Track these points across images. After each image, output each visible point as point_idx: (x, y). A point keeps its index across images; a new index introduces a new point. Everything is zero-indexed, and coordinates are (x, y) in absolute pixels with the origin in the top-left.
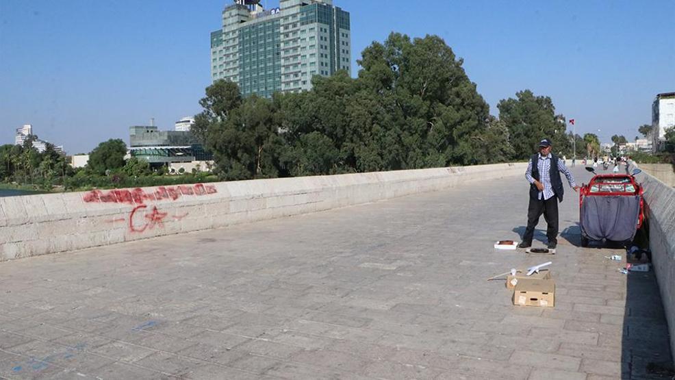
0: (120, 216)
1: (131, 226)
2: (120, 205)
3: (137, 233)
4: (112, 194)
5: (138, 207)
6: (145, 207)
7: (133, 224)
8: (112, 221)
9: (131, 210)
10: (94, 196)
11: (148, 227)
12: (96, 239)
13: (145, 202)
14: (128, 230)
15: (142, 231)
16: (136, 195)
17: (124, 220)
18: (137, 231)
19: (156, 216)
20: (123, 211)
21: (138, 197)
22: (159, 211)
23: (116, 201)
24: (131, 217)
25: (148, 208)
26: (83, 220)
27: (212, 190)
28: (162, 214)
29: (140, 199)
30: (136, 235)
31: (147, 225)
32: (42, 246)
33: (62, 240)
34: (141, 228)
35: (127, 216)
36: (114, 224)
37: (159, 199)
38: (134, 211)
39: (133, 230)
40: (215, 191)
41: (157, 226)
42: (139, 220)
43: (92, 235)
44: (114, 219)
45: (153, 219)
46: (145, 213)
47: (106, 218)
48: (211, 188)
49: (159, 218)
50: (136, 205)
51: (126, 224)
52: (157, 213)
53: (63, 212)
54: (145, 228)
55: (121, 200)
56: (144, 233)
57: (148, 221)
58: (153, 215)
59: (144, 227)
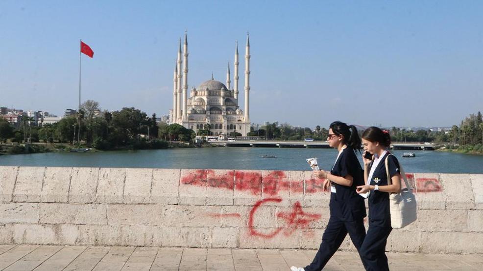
0: (233, 210)
1: (251, 227)
2: (238, 194)
3: (261, 239)
4: (230, 176)
5: (266, 200)
6: (279, 200)
7: (255, 224)
8: (218, 215)
9: (253, 203)
10: (201, 177)
11: (281, 232)
12: (190, 236)
13: (282, 193)
14: (244, 232)
15: (270, 237)
16: (270, 182)
17: (238, 215)
18: (260, 235)
19: (299, 216)
20: (238, 203)
21: (272, 185)
22: (304, 210)
23: (231, 188)
24: (252, 212)
25: (285, 203)
26: (172, 208)
27: (431, 186)
28: (310, 216)
29: (275, 188)
30: (259, 242)
31: (280, 229)
32: (111, 235)
33: (138, 231)
34: (268, 232)
35: (244, 211)
36: (222, 220)
37: (312, 191)
38: (257, 205)
39: (253, 233)
40: (438, 189)
41: (299, 232)
42: (265, 219)
43: (184, 231)
44: (221, 212)
45: (292, 222)
46: (277, 210)
47: (209, 209)
48: (429, 182)
49: (304, 222)
50: (264, 196)
51: (241, 223)
52: (302, 213)
53: (145, 194)
54: (275, 233)
55: (241, 187)
56: (273, 240)
57: (282, 223)
58: (294, 215)
59: (274, 230)
